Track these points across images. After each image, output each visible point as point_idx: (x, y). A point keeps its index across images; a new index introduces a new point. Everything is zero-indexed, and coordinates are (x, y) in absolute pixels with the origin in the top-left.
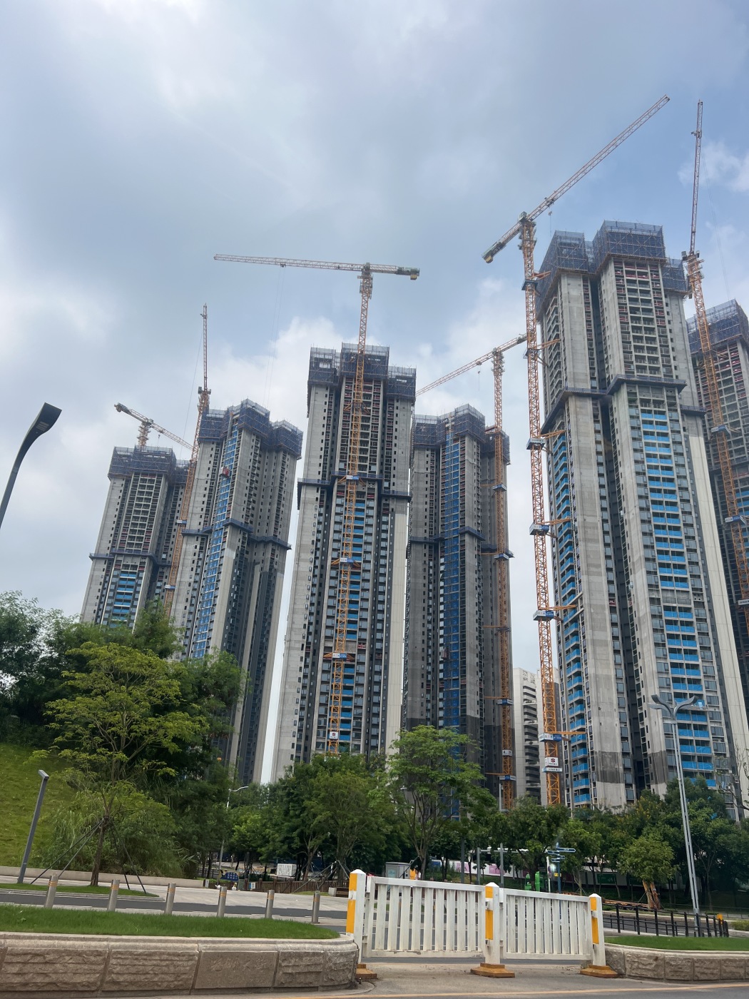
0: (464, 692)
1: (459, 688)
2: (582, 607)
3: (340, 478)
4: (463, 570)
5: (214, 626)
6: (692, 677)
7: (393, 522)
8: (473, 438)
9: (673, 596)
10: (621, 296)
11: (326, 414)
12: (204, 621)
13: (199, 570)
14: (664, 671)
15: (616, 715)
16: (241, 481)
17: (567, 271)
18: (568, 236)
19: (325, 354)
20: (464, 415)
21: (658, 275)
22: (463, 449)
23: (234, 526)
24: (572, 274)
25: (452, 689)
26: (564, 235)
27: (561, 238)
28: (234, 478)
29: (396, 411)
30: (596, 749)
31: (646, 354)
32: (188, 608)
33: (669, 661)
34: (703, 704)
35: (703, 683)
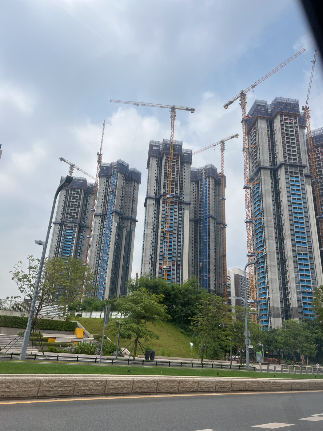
0: (209, 280)
1: (207, 279)
2: (266, 252)
3: (164, 196)
4: (209, 232)
5: (110, 253)
6: (307, 279)
7: (184, 213)
8: (213, 178)
9: (300, 248)
10: (282, 129)
11: (156, 169)
12: (105, 251)
13: (101, 230)
14: (297, 277)
15: (279, 293)
16: (118, 194)
17: (260, 117)
18: (261, 102)
19: (156, 143)
20: (209, 168)
21: (296, 120)
22: (209, 182)
23: (116, 212)
24: (263, 118)
25: (204, 279)
26: (259, 101)
27: (258, 103)
28: (116, 193)
29: (184, 168)
30: (271, 305)
31: (292, 153)
32: (97, 245)
33: (299, 273)
34: (311, 289)
35: (311, 282)
